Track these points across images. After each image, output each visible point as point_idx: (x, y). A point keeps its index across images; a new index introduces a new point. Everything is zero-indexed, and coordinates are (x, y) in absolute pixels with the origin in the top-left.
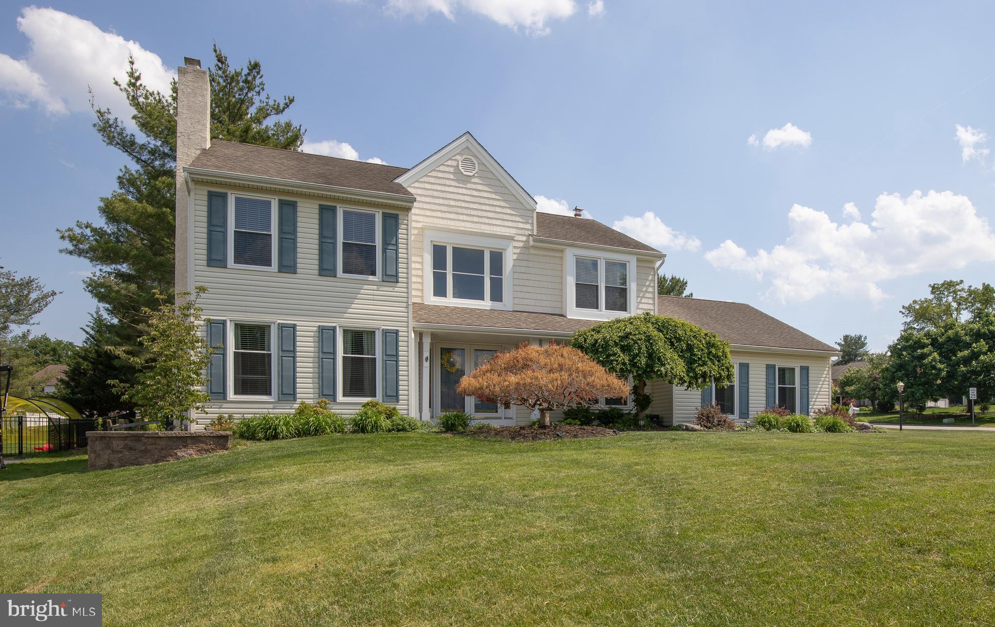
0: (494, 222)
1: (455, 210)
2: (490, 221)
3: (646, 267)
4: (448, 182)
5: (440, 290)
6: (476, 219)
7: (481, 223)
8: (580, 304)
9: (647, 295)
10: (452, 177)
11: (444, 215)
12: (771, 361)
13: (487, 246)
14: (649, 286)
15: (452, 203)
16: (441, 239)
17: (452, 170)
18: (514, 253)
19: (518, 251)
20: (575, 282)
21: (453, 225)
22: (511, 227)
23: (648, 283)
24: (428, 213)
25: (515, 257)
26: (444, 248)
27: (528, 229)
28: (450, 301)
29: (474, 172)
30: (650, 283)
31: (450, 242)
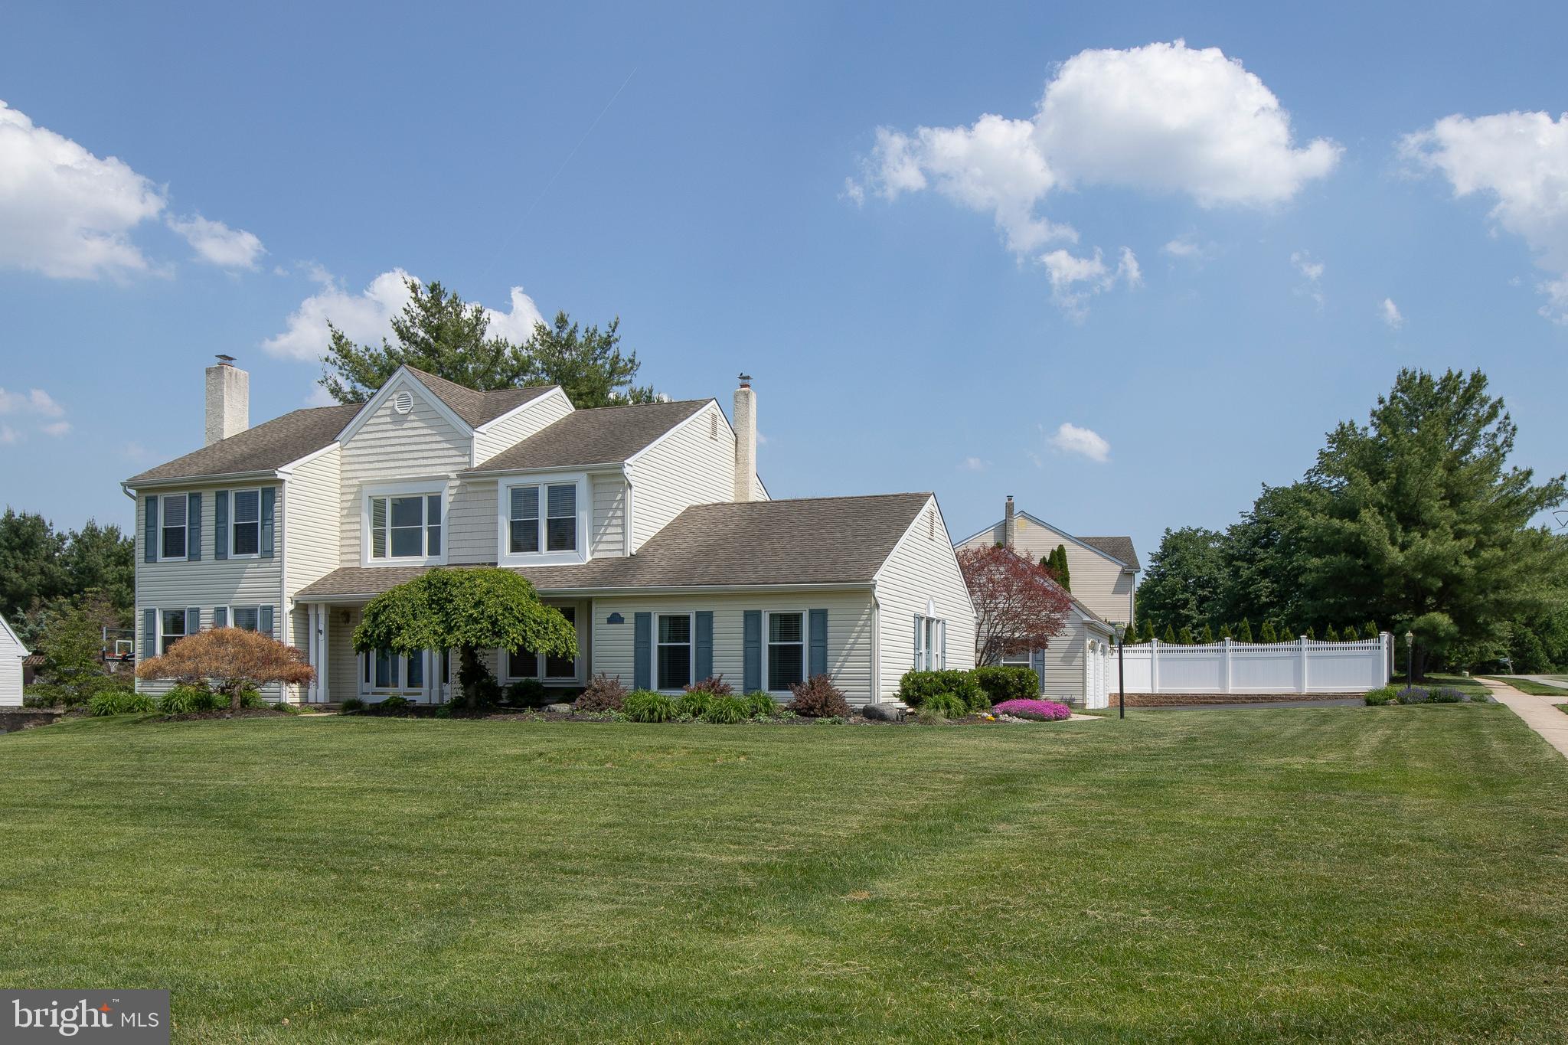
0: (430, 462)
1: (392, 456)
2: (425, 462)
3: (611, 483)
4: (385, 427)
5: (379, 552)
6: (411, 463)
7: (418, 466)
8: (516, 547)
9: (614, 522)
10: (388, 419)
11: (381, 465)
12: (752, 606)
13: (422, 490)
14: (617, 508)
15: (389, 449)
16: (379, 492)
17: (388, 412)
18: (450, 495)
19: (454, 491)
20: (510, 519)
21: (390, 474)
22: (447, 464)
23: (615, 505)
24: (367, 466)
25: (451, 499)
26: (383, 502)
27: (465, 463)
28: (390, 561)
29: (409, 408)
30: (619, 505)
31: (389, 493)
